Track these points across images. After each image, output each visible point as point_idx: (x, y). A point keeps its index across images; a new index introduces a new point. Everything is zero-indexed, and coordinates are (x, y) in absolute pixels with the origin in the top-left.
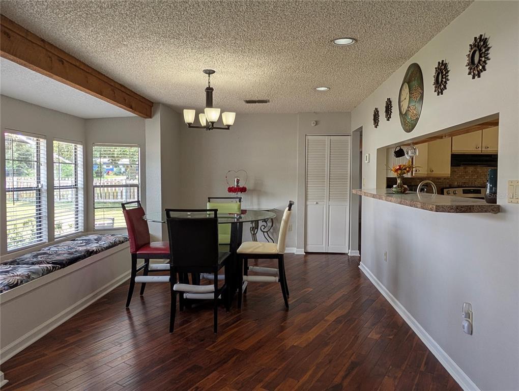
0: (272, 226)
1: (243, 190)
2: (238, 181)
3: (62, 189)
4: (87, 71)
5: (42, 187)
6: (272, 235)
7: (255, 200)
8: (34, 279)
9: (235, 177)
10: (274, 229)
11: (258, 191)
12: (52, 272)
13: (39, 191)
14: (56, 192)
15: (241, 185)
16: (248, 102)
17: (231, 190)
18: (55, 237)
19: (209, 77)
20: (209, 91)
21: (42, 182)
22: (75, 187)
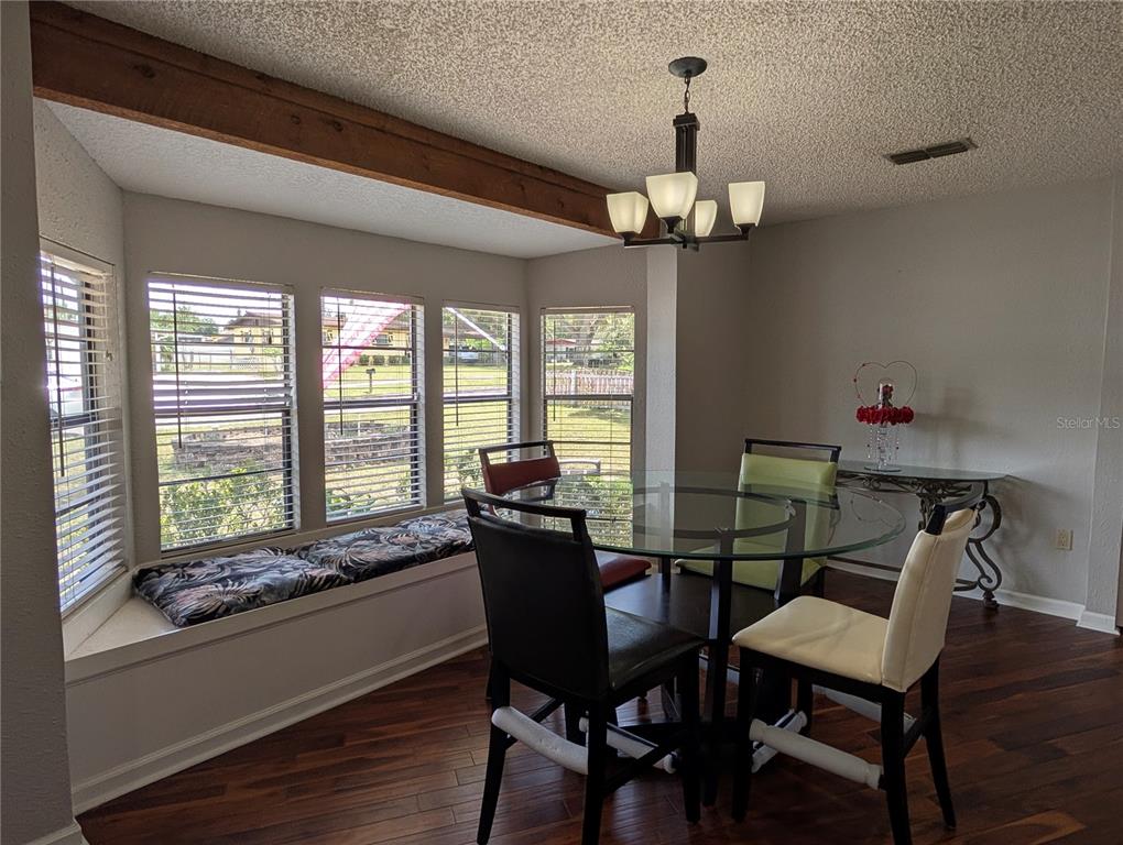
0: (996, 525)
1: (904, 416)
2: (887, 392)
3: (461, 402)
4: (424, 141)
5: (418, 399)
6: (999, 550)
7: (945, 445)
8: (264, 604)
9: (880, 382)
10: (1005, 535)
11: (955, 420)
12: (319, 590)
13: (415, 408)
14: (449, 410)
15: (897, 402)
16: (901, 158)
17: (865, 415)
18: (445, 497)
19: (688, 83)
20: (686, 127)
21: (419, 390)
22: (508, 398)
